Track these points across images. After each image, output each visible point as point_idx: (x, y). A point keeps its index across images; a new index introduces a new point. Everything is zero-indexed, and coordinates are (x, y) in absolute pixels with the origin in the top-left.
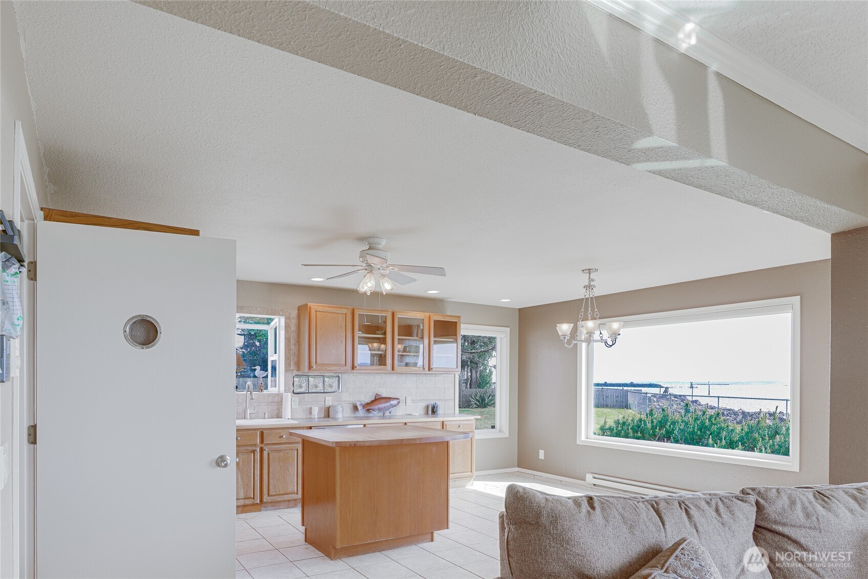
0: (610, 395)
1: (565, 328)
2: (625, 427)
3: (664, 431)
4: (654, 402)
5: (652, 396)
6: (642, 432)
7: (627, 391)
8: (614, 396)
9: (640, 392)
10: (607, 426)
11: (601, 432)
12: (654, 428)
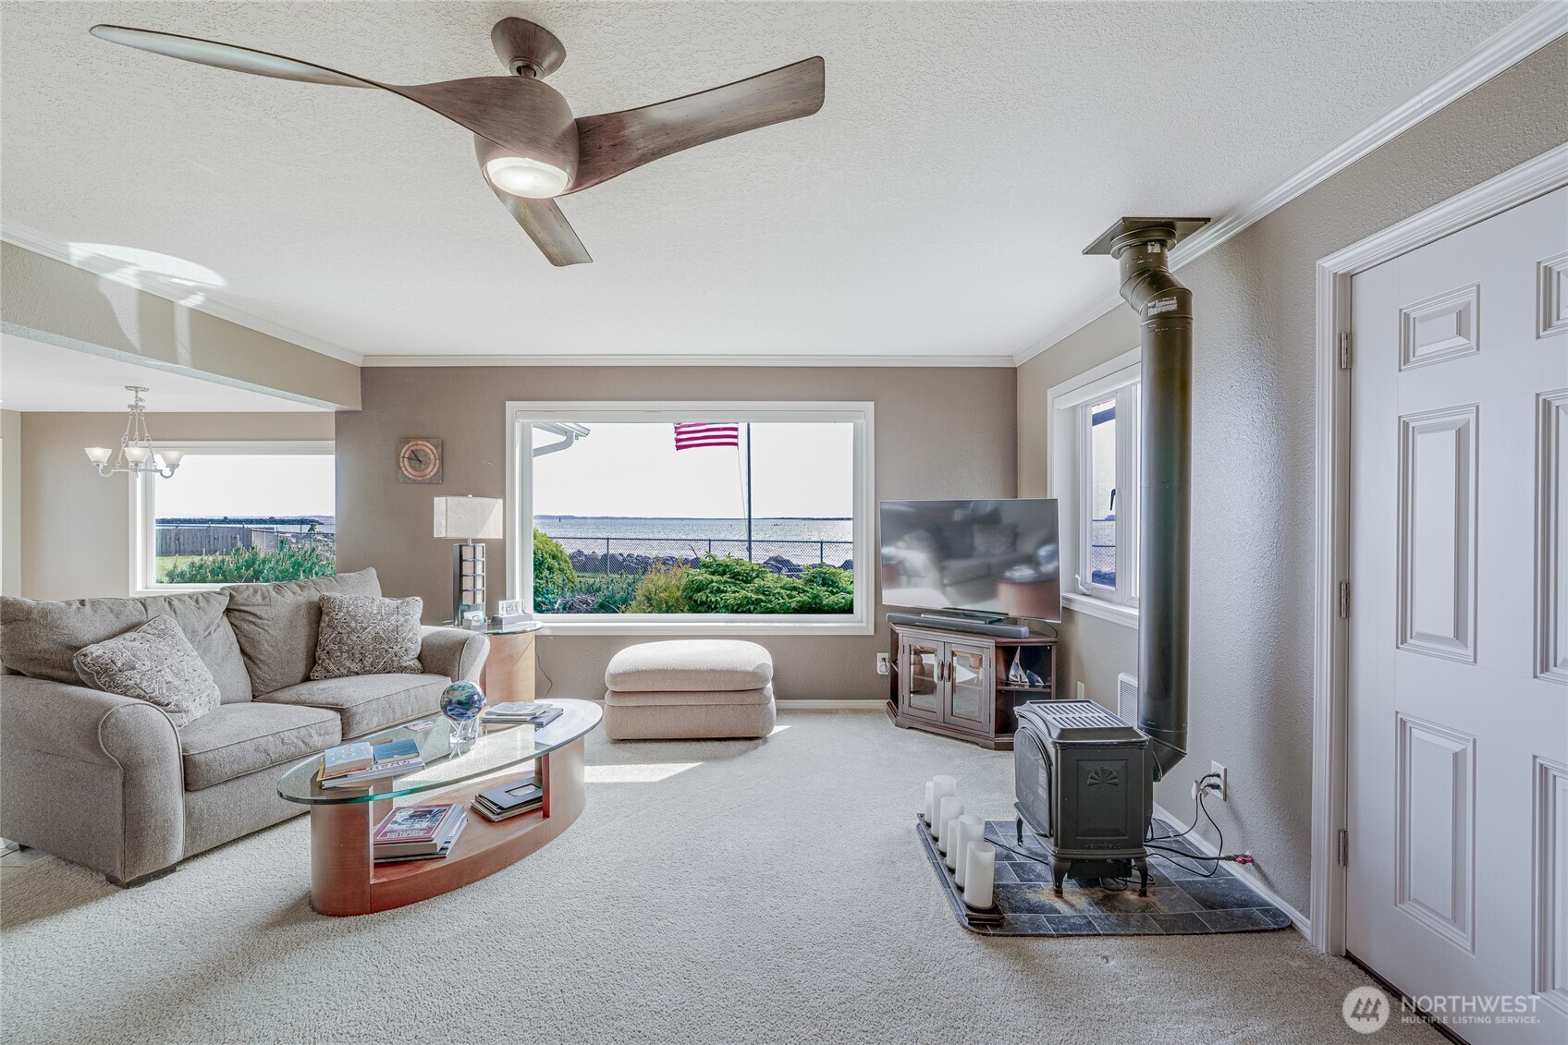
0: (220, 535)
1: (99, 454)
2: (202, 571)
3: (251, 572)
4: (293, 543)
5: (292, 536)
6: (224, 575)
7: (250, 530)
8: (229, 538)
9: (270, 531)
10: (179, 570)
11: (166, 579)
12: (238, 569)
